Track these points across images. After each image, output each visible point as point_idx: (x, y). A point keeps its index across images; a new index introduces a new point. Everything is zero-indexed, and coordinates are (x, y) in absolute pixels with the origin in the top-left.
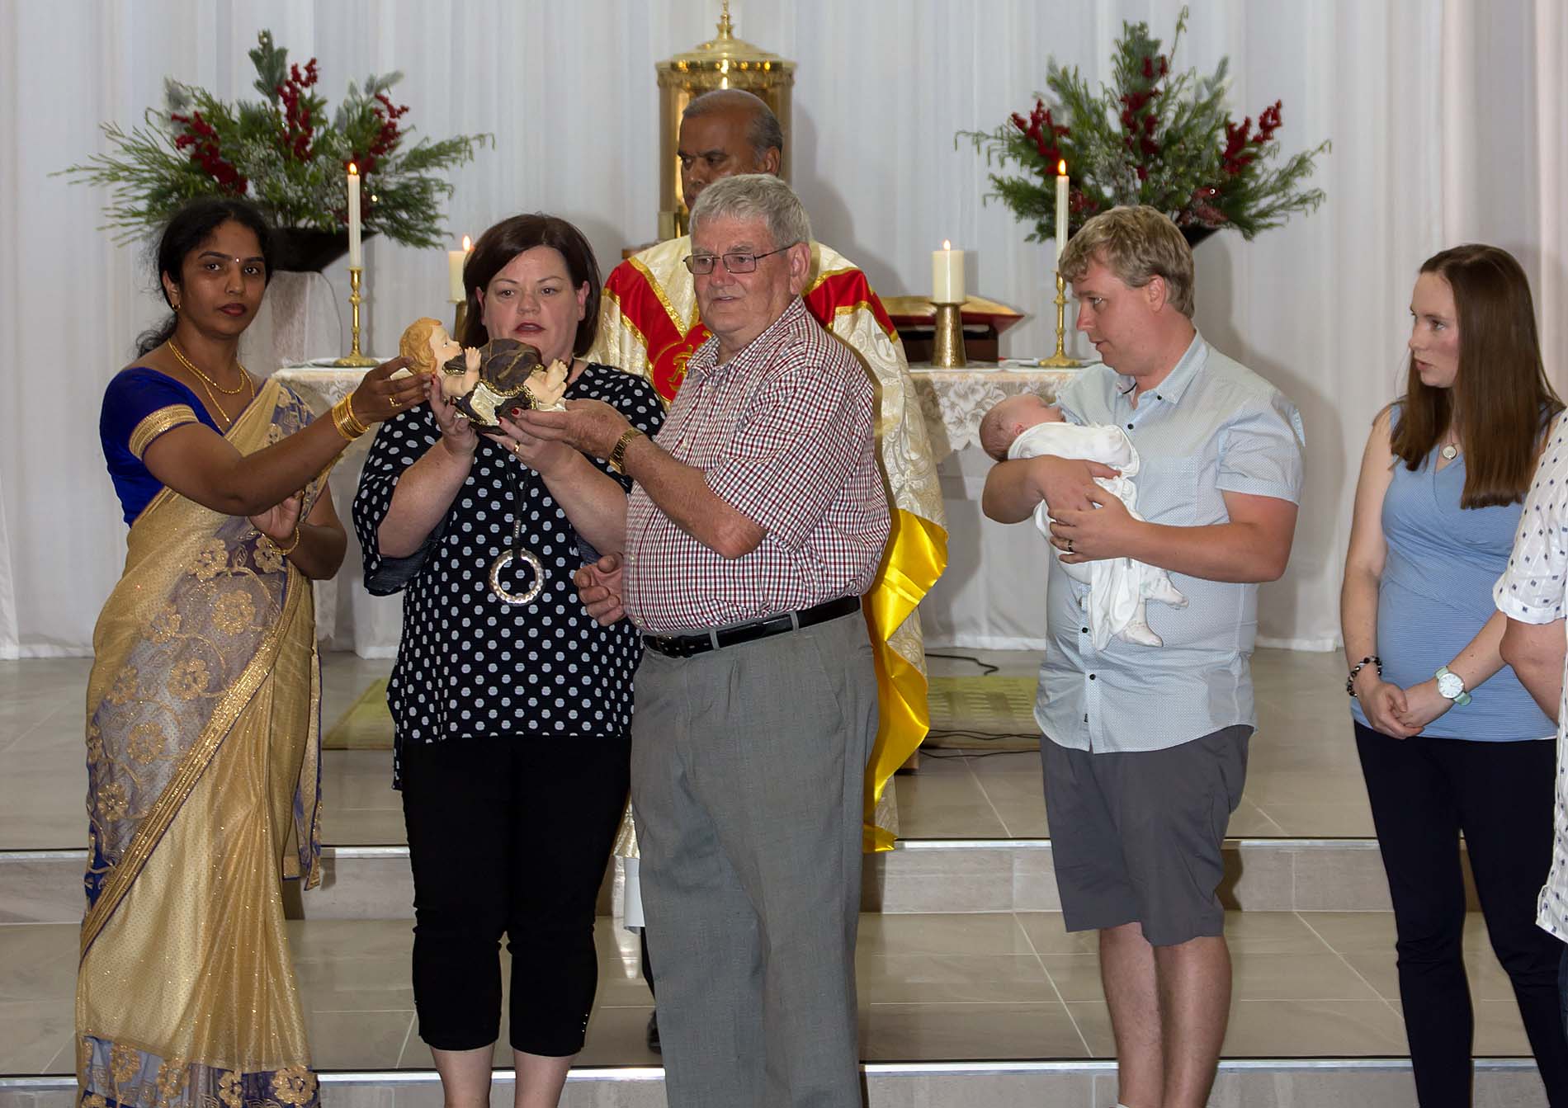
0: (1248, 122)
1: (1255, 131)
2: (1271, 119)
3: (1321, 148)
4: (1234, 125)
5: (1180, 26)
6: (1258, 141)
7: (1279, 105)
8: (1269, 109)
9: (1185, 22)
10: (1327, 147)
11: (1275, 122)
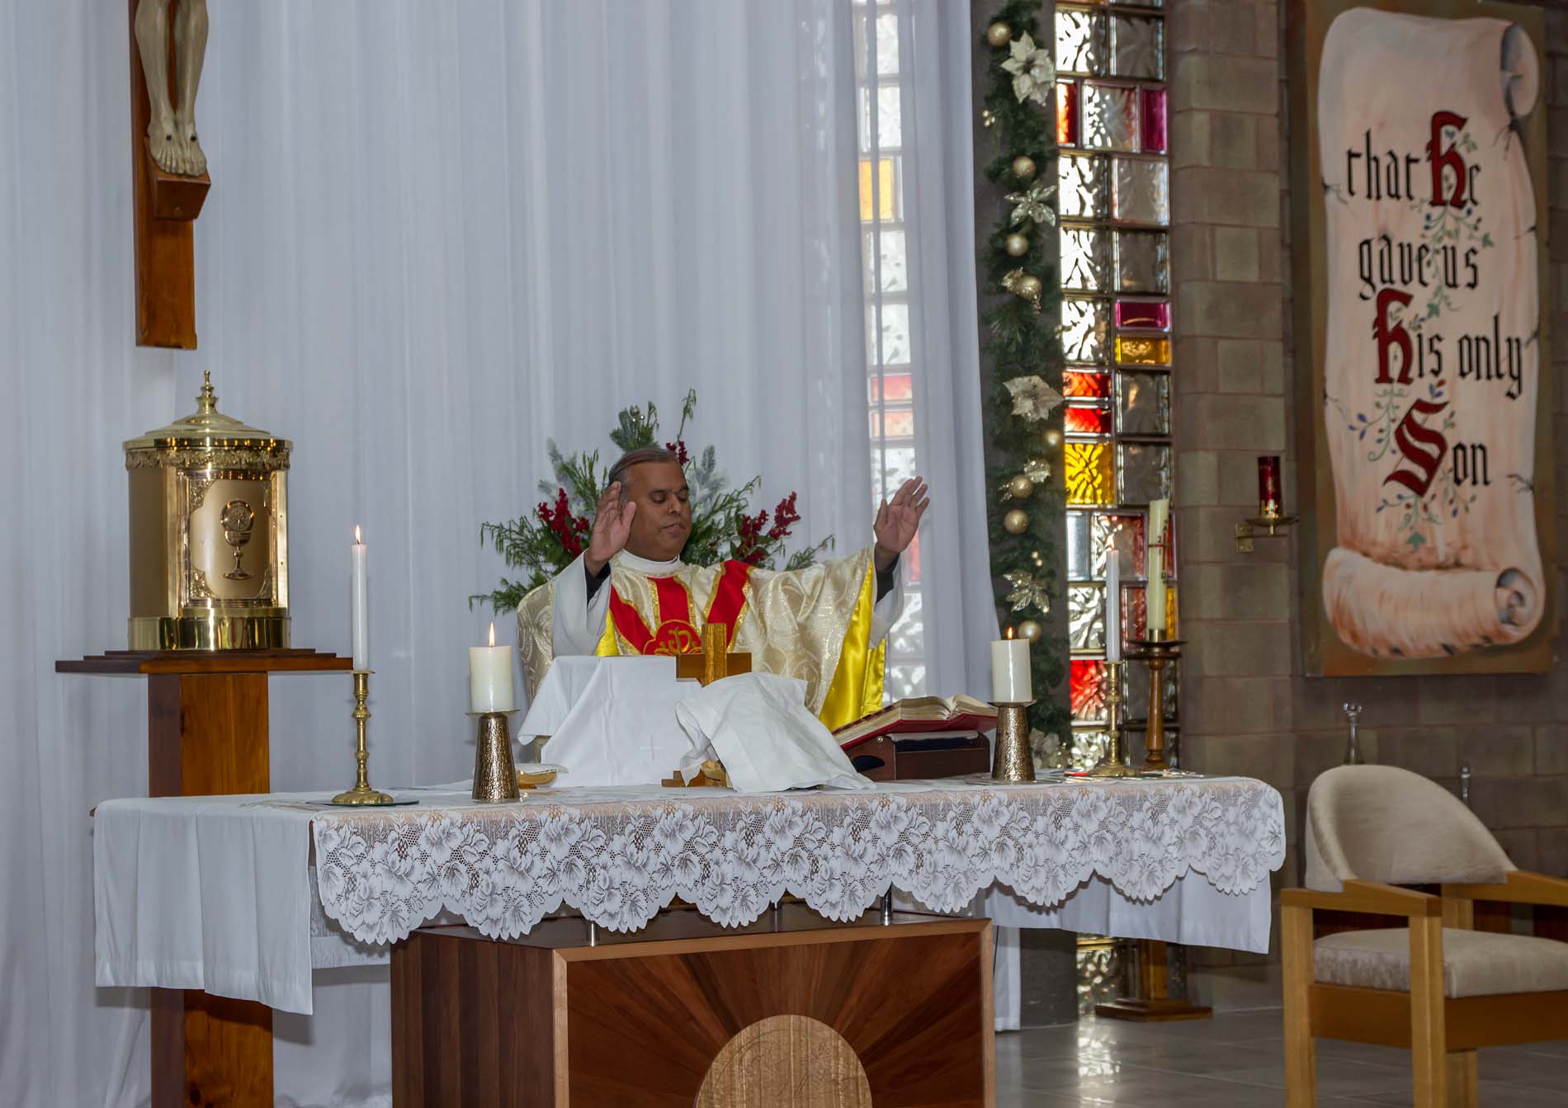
0: (763, 515)
1: (770, 525)
2: (787, 512)
3: (824, 545)
4: (749, 518)
5: (687, 410)
6: (774, 535)
7: (793, 497)
8: (784, 501)
9: (692, 407)
10: (829, 543)
11: (790, 516)
